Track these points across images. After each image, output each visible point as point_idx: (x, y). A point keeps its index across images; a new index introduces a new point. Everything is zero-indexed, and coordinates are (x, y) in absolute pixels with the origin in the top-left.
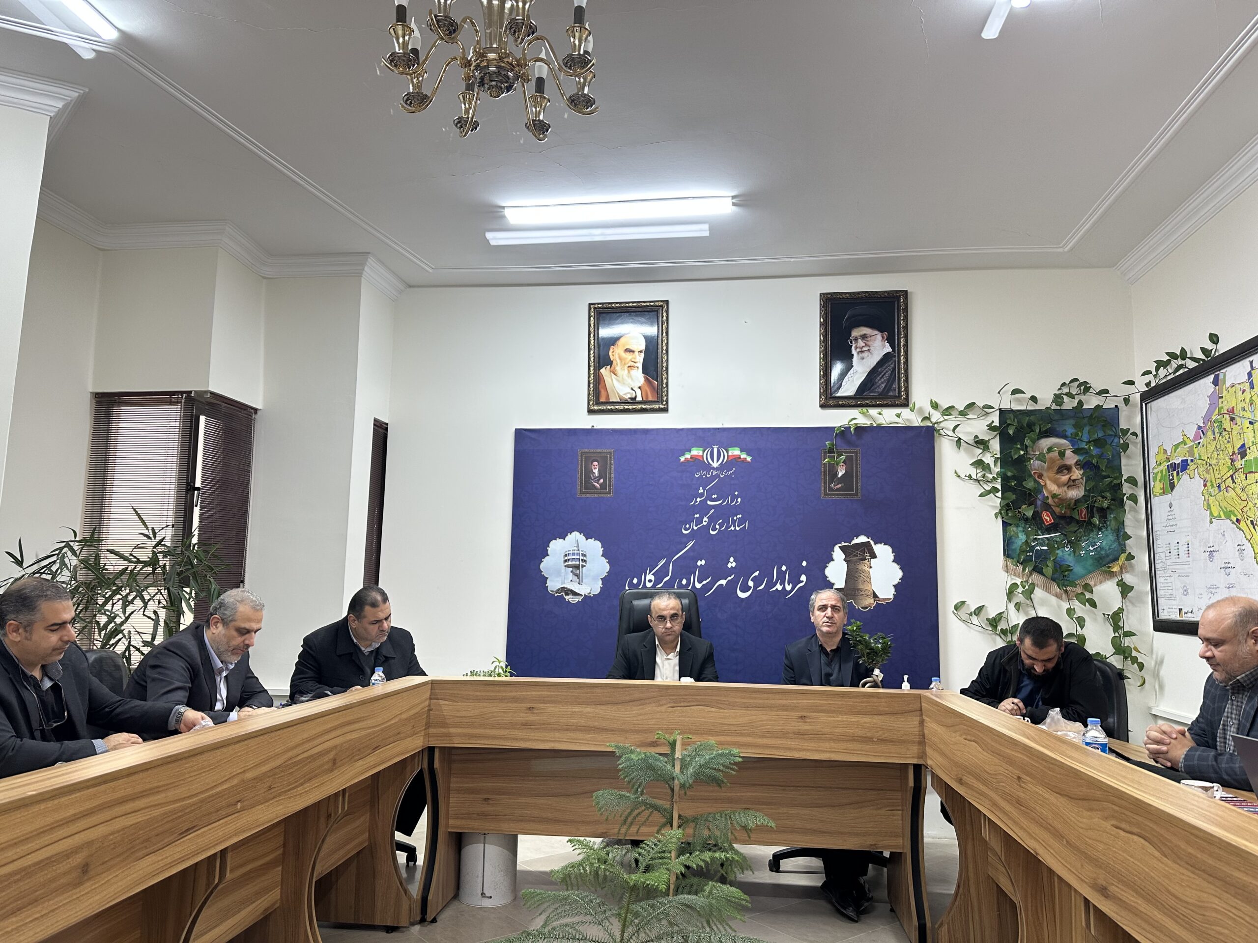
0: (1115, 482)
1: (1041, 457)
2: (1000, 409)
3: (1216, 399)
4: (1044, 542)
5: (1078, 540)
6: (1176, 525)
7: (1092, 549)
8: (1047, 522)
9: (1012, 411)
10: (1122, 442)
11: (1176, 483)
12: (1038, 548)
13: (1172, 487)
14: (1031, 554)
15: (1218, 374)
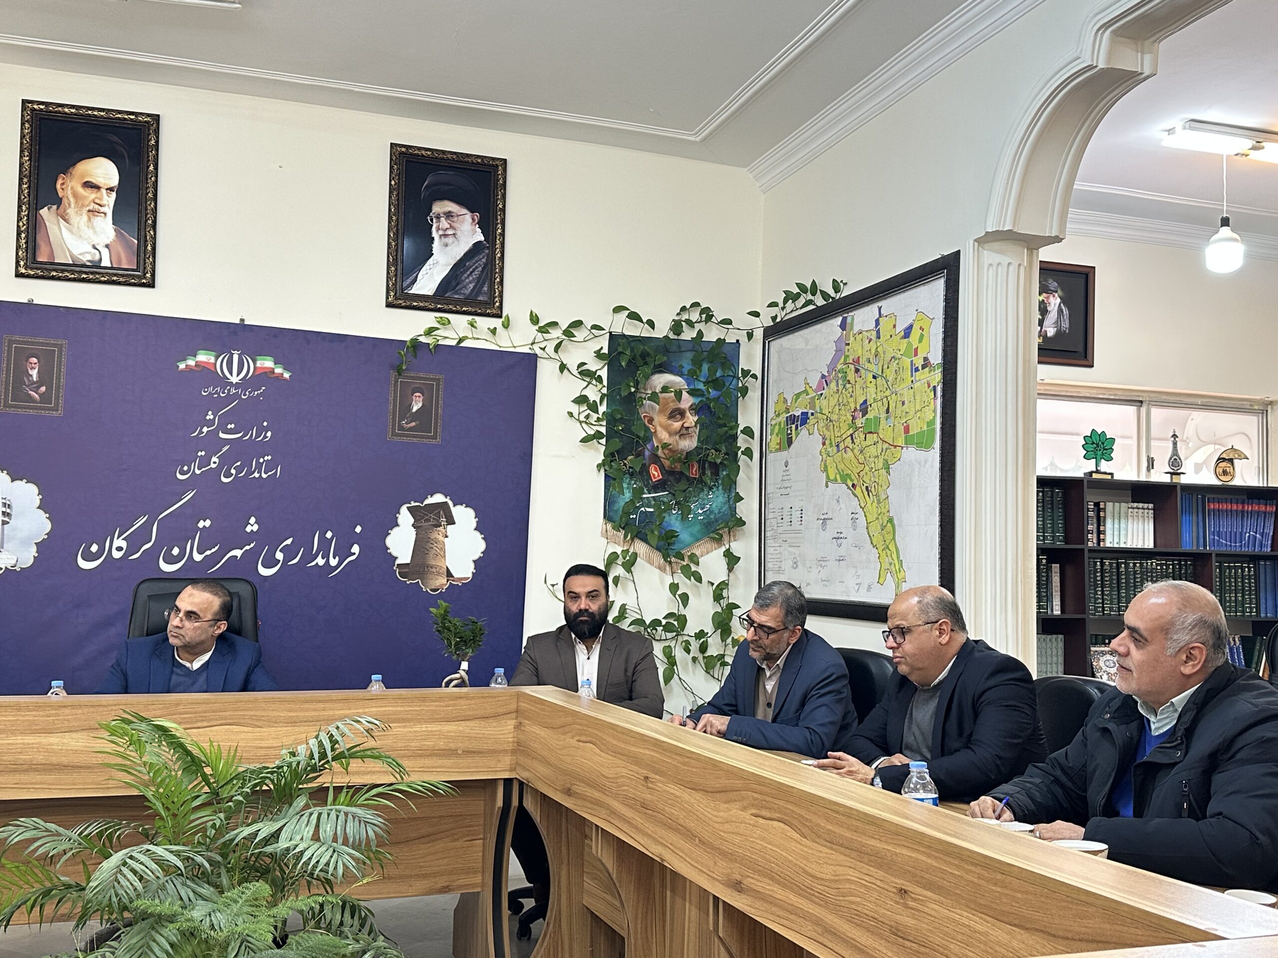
0: (730, 432)
1: (654, 397)
2: (610, 333)
3: (842, 345)
4: (650, 502)
5: (686, 500)
6: (790, 487)
7: (701, 512)
8: (655, 478)
9: (624, 336)
10: (740, 385)
11: (794, 439)
12: (643, 509)
13: (790, 442)
14: (634, 516)
15: (846, 317)
